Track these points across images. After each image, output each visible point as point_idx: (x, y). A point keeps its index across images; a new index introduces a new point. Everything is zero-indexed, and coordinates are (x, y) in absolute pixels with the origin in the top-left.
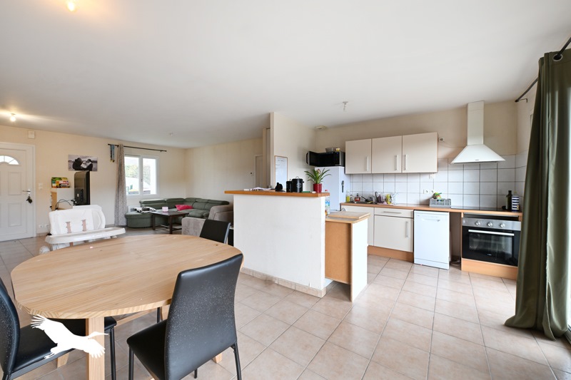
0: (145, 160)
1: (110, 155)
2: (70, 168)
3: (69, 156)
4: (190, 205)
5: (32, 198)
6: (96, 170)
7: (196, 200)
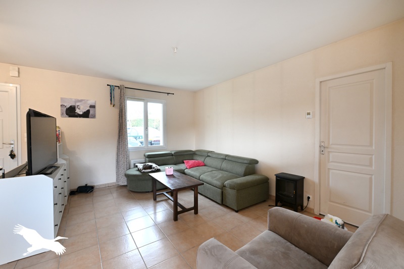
0: (149, 104)
1: (110, 98)
2: (62, 114)
3: (62, 99)
4: (200, 160)
5: (15, 152)
6: (94, 117)
7: (208, 154)
